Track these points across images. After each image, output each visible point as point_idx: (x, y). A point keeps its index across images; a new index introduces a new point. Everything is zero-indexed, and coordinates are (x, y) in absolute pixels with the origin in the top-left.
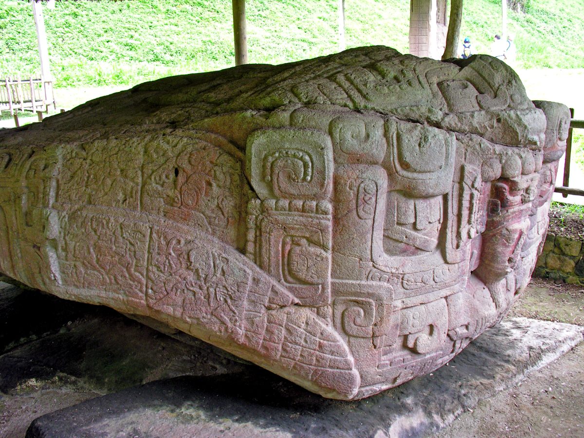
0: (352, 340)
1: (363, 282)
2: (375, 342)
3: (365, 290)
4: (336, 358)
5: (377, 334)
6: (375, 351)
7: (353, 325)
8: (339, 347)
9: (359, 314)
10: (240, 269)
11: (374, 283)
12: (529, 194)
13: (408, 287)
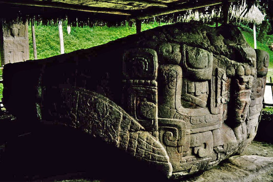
0: (168, 148)
1: (172, 119)
2: (178, 149)
3: (173, 123)
4: (161, 156)
5: (179, 145)
6: (179, 154)
7: (168, 140)
8: (162, 151)
9: (171, 135)
10: (118, 112)
11: (177, 120)
12: (249, 85)
13: (193, 123)
